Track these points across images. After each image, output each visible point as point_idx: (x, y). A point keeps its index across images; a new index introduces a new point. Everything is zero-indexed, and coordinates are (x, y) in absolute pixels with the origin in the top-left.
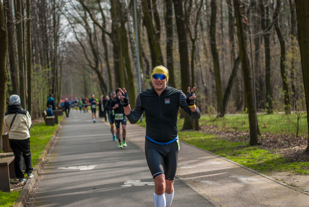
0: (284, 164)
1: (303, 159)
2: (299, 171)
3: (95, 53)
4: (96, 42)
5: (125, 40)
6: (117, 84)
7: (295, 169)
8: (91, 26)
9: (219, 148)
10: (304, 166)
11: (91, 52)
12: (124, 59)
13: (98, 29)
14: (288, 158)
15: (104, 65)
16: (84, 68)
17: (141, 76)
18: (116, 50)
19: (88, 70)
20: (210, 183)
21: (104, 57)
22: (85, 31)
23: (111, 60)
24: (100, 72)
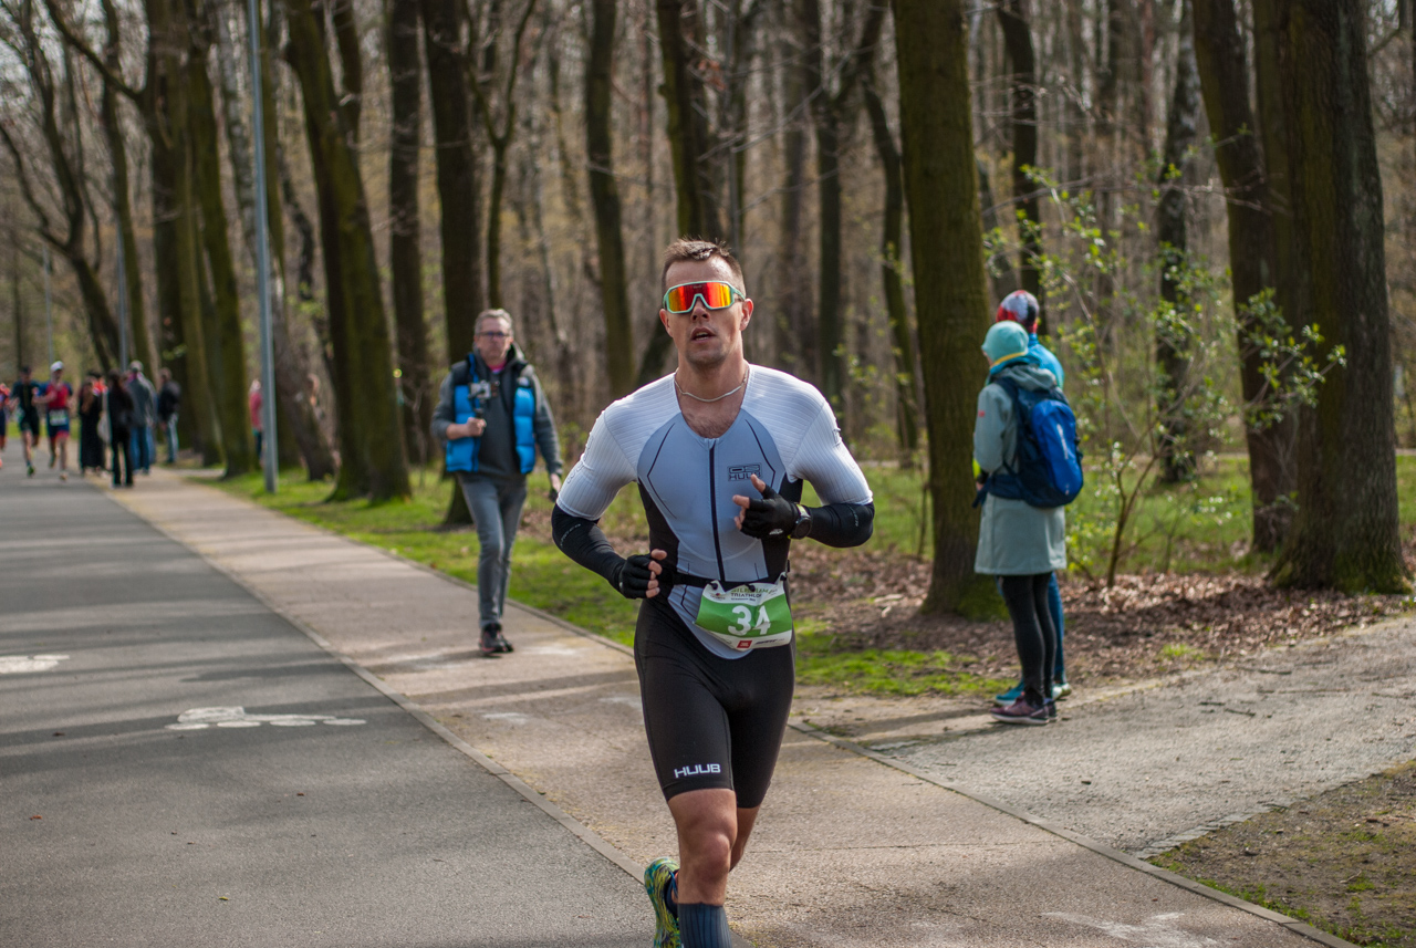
0: (824, 657)
1: (902, 641)
2: (872, 684)
3: (71, 178)
4: (73, 127)
5: (203, 126)
6: (168, 321)
7: (861, 675)
8: (53, 49)
9: (583, 599)
10: (899, 667)
11: (49, 171)
12: (199, 209)
13: (85, 70)
14: (846, 638)
15: (109, 231)
16: (15, 241)
17: (273, 288)
18: (165, 169)
19: (32, 255)
20: (520, 719)
21: (111, 195)
22: (21, 72)
23: (142, 210)
24: (91, 263)
